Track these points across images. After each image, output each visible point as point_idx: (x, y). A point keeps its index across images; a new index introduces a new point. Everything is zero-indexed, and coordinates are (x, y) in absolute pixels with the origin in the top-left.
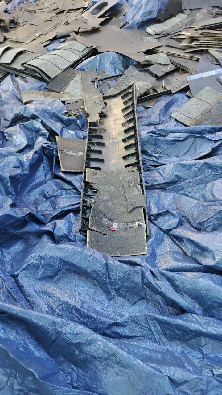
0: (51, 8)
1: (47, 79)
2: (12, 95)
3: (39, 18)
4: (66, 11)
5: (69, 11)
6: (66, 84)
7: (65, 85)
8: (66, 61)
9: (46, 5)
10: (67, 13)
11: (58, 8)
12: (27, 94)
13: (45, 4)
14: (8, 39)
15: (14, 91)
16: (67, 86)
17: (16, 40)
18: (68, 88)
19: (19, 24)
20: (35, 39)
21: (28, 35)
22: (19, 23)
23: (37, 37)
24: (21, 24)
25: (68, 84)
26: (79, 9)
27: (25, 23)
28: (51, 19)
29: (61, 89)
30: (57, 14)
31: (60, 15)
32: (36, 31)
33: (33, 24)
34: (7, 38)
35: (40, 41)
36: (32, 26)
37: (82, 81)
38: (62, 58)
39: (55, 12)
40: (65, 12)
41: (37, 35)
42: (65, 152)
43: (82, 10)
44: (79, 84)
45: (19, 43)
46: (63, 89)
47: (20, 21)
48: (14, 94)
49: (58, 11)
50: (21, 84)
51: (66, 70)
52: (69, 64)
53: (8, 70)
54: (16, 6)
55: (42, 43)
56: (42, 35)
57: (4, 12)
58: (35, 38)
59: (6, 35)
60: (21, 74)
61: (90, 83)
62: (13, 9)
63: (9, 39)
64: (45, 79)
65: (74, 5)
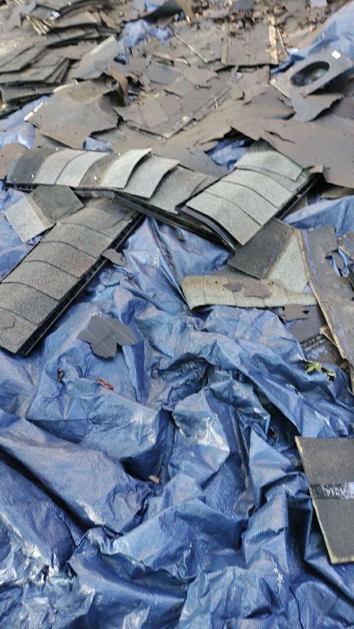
0: (205, 58)
1: (231, 245)
2: (160, 277)
3: (182, 78)
4: (236, 69)
5: (241, 68)
6: (272, 259)
7: (269, 261)
8: (268, 203)
9: (192, 48)
10: (238, 71)
11: (219, 60)
12: (197, 285)
13: (190, 46)
14: (126, 122)
15: (162, 267)
16: (273, 264)
17: (143, 128)
18: (277, 271)
19: (143, 88)
20: (182, 130)
21: (166, 119)
22: (142, 86)
23: (184, 124)
24: (147, 88)
25: (275, 260)
26: (261, 66)
27: (154, 86)
28: (208, 85)
29: (261, 270)
30: (218, 71)
31: (224, 75)
32: (182, 111)
33: (172, 93)
34: (125, 119)
35: (195, 138)
36: (171, 97)
37: (306, 256)
38: (258, 195)
39: (213, 68)
40: (234, 70)
41: (186, 119)
42: (323, 488)
43: (267, 68)
44: (300, 262)
45: (150, 135)
46: (265, 271)
47: (144, 80)
48: (163, 276)
49: (218, 66)
50: (176, 251)
51: (268, 224)
52: (274, 211)
53: (142, 210)
54: (133, 44)
55: (202, 144)
56: (194, 120)
57: (114, 61)
58: (181, 126)
59: (121, 111)
60: (170, 222)
61: (323, 261)
62: (128, 50)
63: (128, 123)
64: (226, 244)
65: (249, 56)
